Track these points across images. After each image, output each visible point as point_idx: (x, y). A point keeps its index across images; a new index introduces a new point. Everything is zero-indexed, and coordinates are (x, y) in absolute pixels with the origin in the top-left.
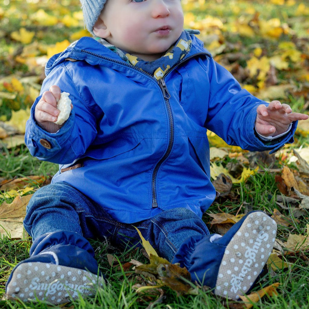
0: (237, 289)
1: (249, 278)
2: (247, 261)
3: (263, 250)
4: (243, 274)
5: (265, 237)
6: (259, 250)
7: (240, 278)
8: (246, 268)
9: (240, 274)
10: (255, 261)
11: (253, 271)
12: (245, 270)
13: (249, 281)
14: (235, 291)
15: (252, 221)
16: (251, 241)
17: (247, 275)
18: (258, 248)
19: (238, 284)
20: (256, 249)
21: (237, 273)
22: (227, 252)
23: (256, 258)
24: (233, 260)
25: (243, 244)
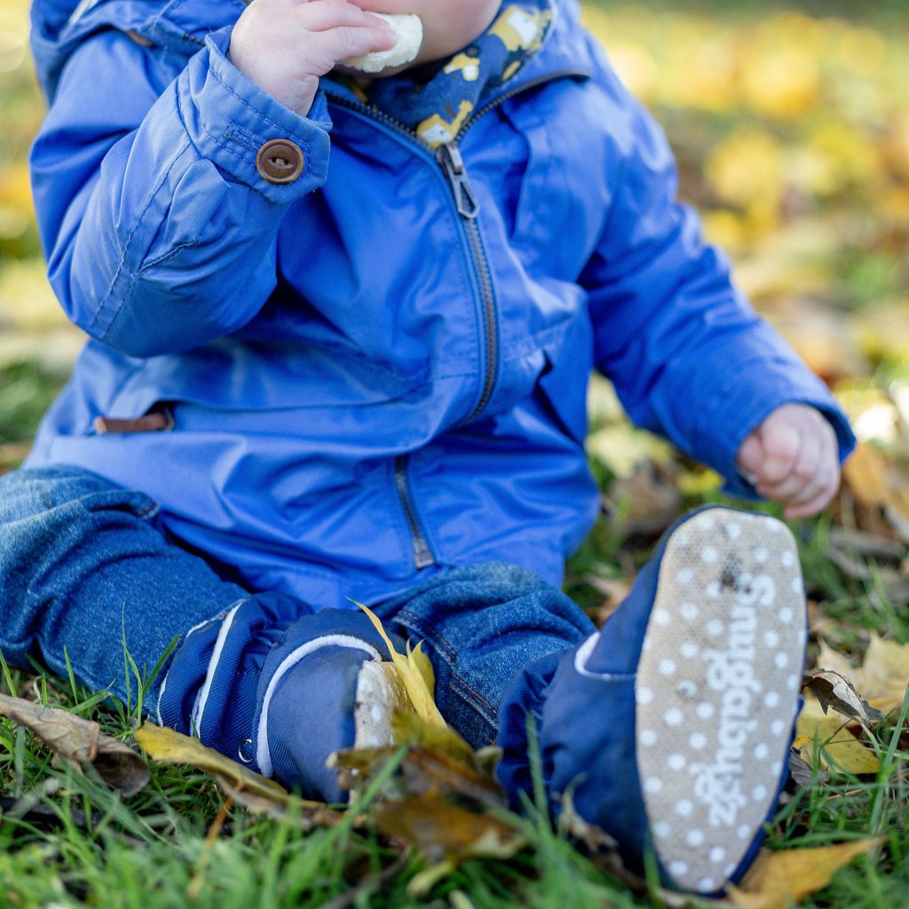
0: (733, 807)
1: (761, 752)
2: (728, 698)
3: (772, 639)
4: (731, 747)
5: (763, 592)
6: (759, 644)
7: (723, 767)
8: (734, 726)
9: (721, 755)
10: (757, 687)
11: (767, 723)
12: (733, 735)
13: (767, 763)
14: (730, 818)
15: (691, 557)
16: (715, 628)
17: (749, 747)
18: (748, 639)
19: (728, 788)
20: (743, 646)
21: (709, 754)
22: (644, 696)
23: (756, 676)
24: (674, 717)
25: (689, 650)
